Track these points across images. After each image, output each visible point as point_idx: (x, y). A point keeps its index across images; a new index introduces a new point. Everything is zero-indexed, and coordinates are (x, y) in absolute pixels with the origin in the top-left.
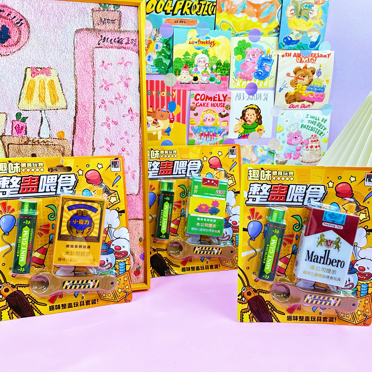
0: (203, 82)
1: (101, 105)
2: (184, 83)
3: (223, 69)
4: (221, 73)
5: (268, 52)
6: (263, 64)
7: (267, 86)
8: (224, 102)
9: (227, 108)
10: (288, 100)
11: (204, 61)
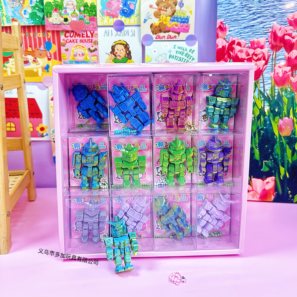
2: (56, 24)
3: (91, 11)
4: (88, 14)
6: (127, 2)
7: (133, 23)
8: (92, 38)
9: (95, 44)
10: (153, 31)
11: (72, 4)
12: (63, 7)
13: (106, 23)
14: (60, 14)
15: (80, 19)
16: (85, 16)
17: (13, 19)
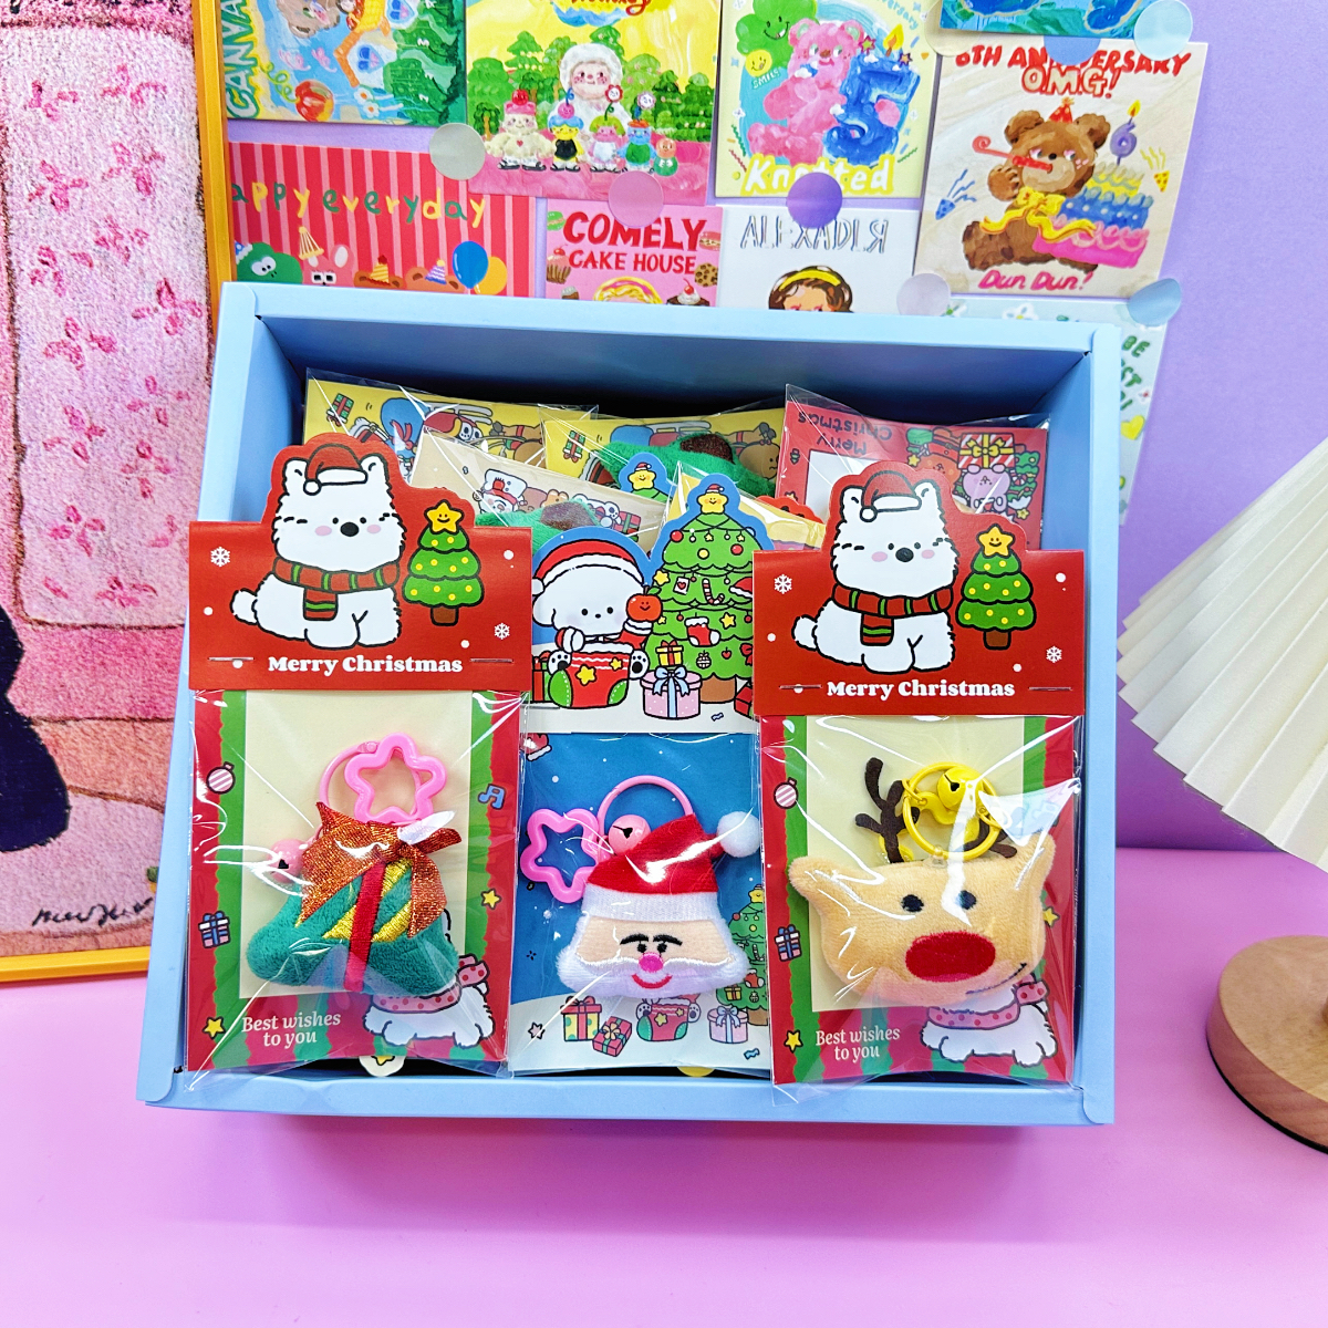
0: (599, 166)
1: (37, 272)
2: (517, 167)
3: (686, 114)
4: (674, 130)
5: (893, 41)
6: (870, 92)
7: (885, 188)
8: (690, 253)
9: (702, 277)
10: (975, 253)
11: (602, 74)
12: (555, 87)
13: (756, 186)
14: (542, 120)
16: (655, 138)
17: (307, 85)
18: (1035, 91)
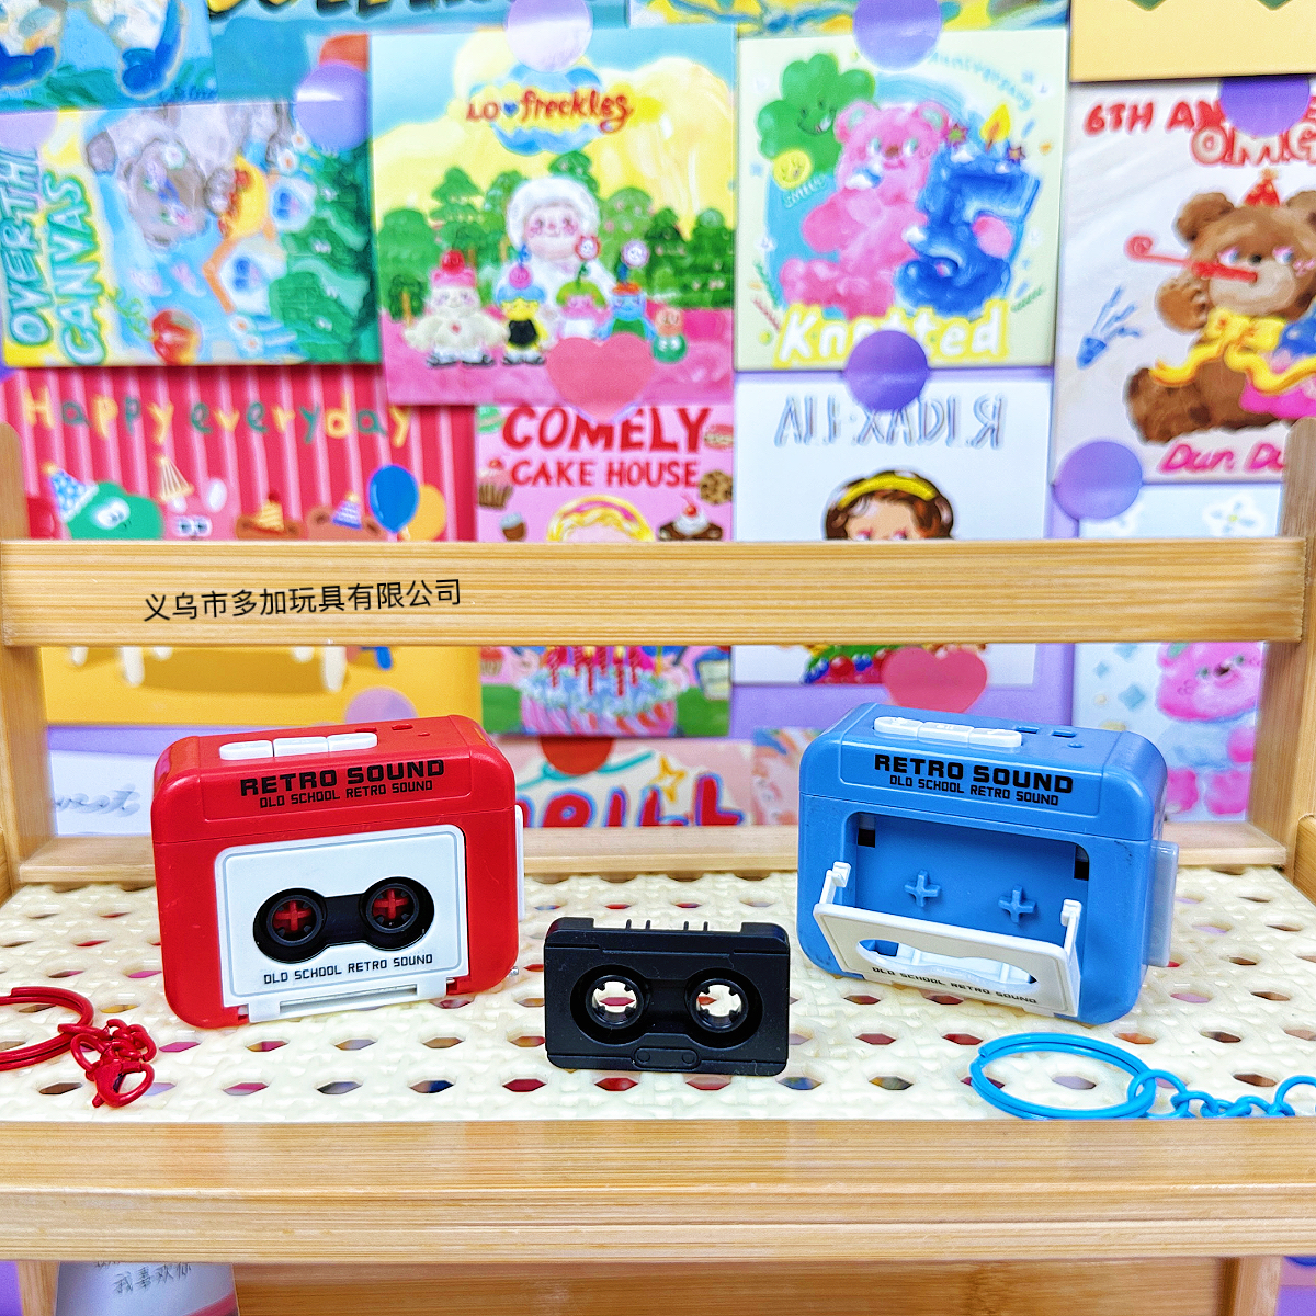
2: (453, 363)
3: (695, 269)
4: (679, 294)
6: (963, 207)
7: (997, 351)
8: (691, 457)
10: (1148, 416)
11: (568, 221)
13: (795, 351)
14: (485, 293)
15: (622, 326)
16: (652, 309)
17: (167, 316)
18: (1213, 162)
